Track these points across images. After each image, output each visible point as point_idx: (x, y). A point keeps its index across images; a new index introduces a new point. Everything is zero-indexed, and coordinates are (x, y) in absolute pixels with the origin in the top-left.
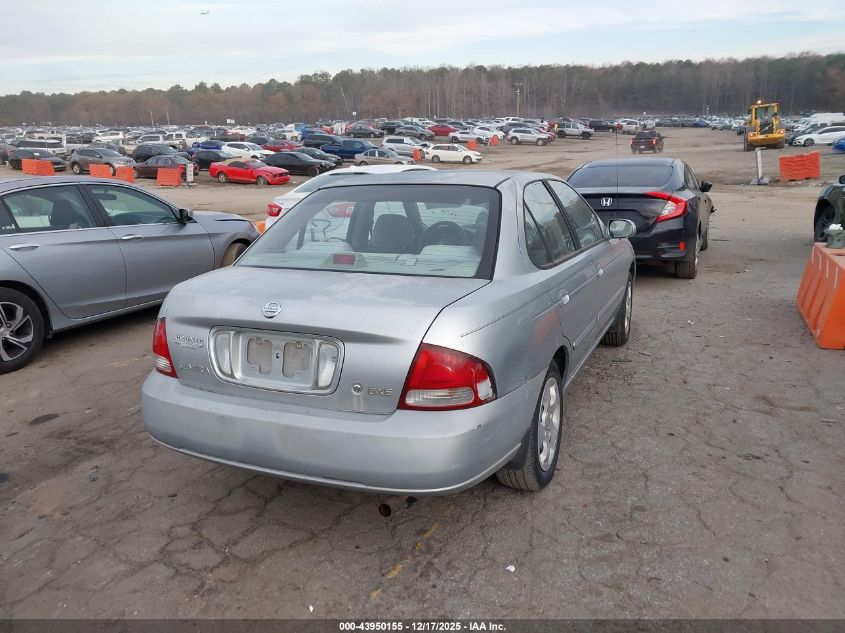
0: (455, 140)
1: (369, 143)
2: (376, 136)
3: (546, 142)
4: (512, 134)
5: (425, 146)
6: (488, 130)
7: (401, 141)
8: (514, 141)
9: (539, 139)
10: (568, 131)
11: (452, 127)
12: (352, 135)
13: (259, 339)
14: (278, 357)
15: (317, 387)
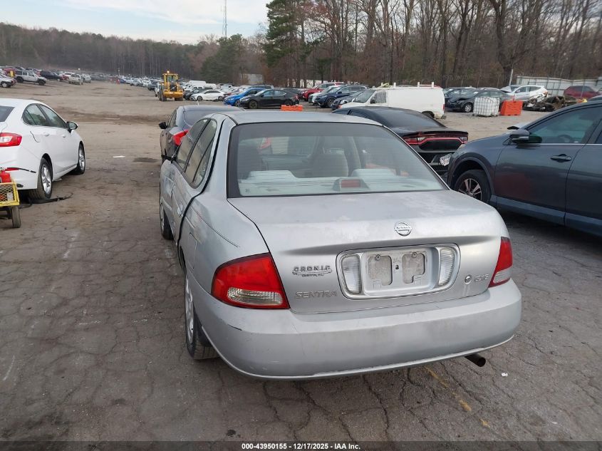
10: (26, 77)
13: (378, 256)
14: (397, 268)
15: (438, 286)
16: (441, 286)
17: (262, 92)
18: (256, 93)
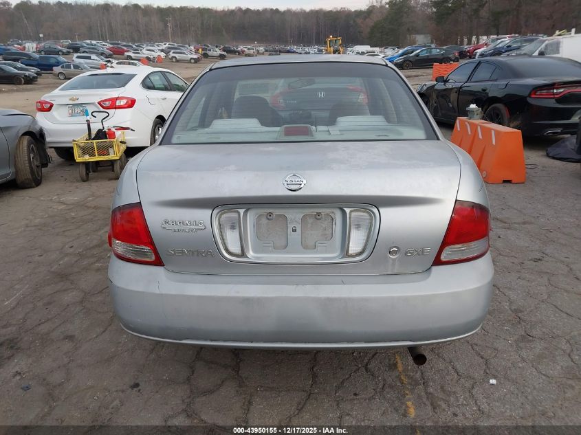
0: (129, 57)
1: (62, 58)
2: (64, 54)
3: (196, 61)
4: (171, 54)
5: (109, 61)
6: (154, 51)
7: (89, 58)
8: (174, 60)
9: (191, 59)
10: (210, 53)
11: (125, 48)
12: (43, 53)
13: (270, 214)
14: (294, 231)
15: (347, 255)
16: (352, 256)
17: (418, 51)
18: (412, 52)
